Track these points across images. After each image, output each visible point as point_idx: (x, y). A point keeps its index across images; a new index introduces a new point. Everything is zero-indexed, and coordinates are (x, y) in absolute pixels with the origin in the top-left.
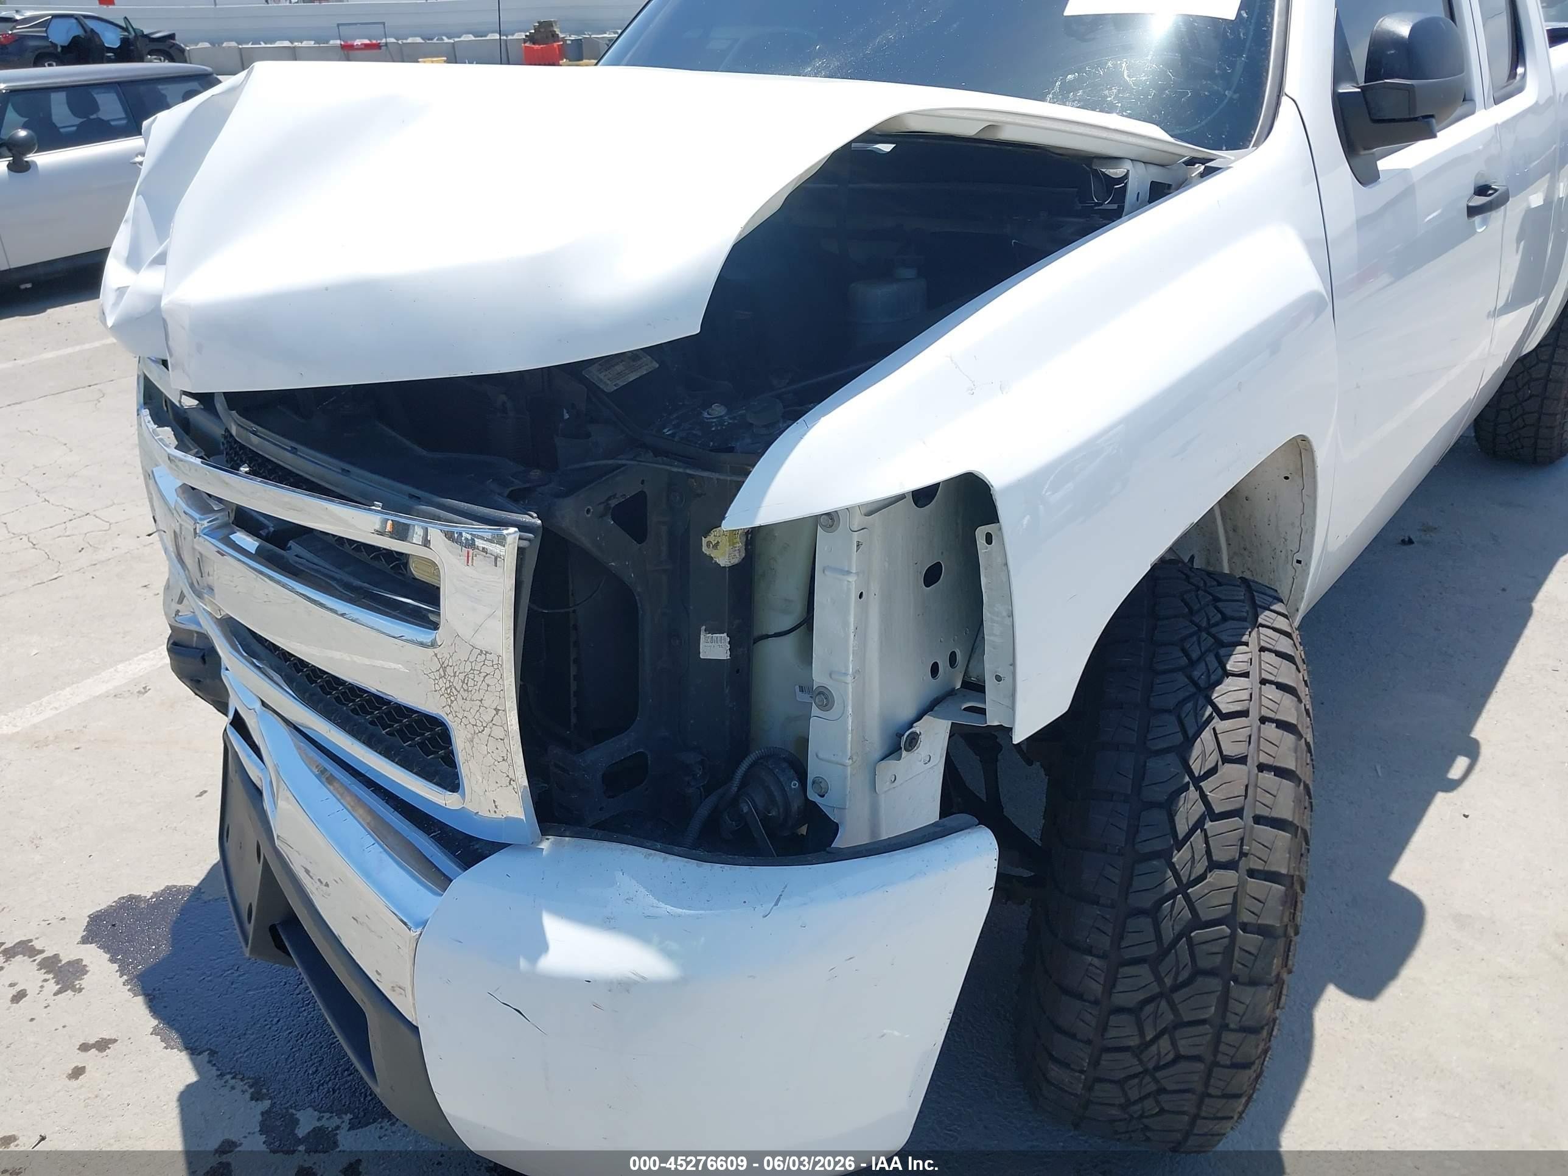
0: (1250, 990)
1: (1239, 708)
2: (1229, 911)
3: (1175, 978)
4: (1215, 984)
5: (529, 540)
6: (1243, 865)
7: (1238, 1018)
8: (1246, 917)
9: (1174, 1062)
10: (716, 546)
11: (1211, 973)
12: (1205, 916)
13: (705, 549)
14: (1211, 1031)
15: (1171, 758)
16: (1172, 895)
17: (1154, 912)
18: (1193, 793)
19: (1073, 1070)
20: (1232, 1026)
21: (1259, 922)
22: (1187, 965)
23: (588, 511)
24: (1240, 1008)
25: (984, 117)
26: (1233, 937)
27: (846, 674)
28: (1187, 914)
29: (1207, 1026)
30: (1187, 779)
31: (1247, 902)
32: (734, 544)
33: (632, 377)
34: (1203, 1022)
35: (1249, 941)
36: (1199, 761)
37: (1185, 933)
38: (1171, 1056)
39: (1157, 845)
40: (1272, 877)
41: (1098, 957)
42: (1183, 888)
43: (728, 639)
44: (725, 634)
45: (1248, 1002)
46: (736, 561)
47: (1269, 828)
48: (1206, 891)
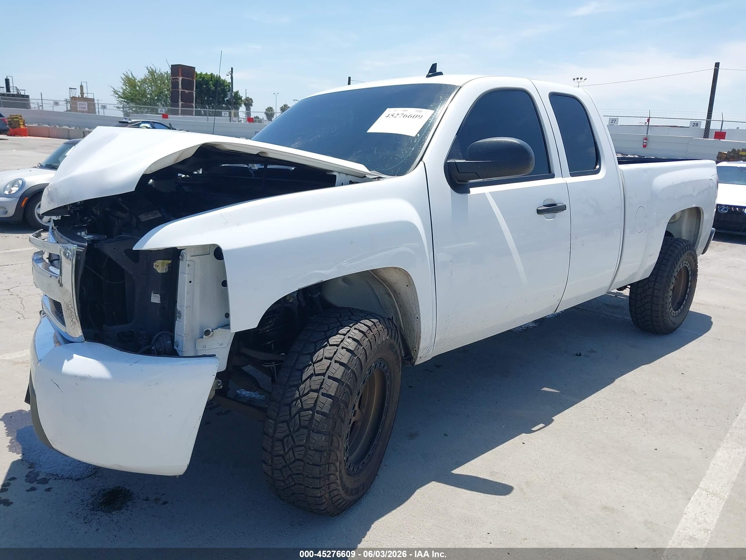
0: (317, 435)
1: (335, 343)
2: (313, 406)
3: (294, 429)
4: (305, 431)
5: (83, 250)
6: (322, 391)
7: (313, 445)
8: (318, 409)
9: (294, 462)
10: (158, 266)
11: (305, 427)
12: (305, 407)
13: (154, 267)
14: (304, 449)
15: (309, 356)
16: (297, 399)
17: (290, 405)
18: (311, 367)
19: (268, 465)
20: (312, 448)
21: (322, 411)
22: (297, 424)
23: (115, 249)
24: (313, 441)
25: (259, 149)
26: (313, 415)
27: (184, 306)
28: (300, 406)
29: (303, 447)
30: (311, 362)
31: (319, 403)
32: (163, 266)
33: (152, 218)
34: (302, 446)
35: (318, 417)
36: (316, 358)
37: (298, 412)
38: (293, 459)
39: (296, 383)
40: (329, 396)
41: (273, 420)
42: (301, 397)
43: (160, 296)
44: (159, 295)
45: (316, 439)
46: (164, 272)
47: (332, 380)
48: (307, 399)
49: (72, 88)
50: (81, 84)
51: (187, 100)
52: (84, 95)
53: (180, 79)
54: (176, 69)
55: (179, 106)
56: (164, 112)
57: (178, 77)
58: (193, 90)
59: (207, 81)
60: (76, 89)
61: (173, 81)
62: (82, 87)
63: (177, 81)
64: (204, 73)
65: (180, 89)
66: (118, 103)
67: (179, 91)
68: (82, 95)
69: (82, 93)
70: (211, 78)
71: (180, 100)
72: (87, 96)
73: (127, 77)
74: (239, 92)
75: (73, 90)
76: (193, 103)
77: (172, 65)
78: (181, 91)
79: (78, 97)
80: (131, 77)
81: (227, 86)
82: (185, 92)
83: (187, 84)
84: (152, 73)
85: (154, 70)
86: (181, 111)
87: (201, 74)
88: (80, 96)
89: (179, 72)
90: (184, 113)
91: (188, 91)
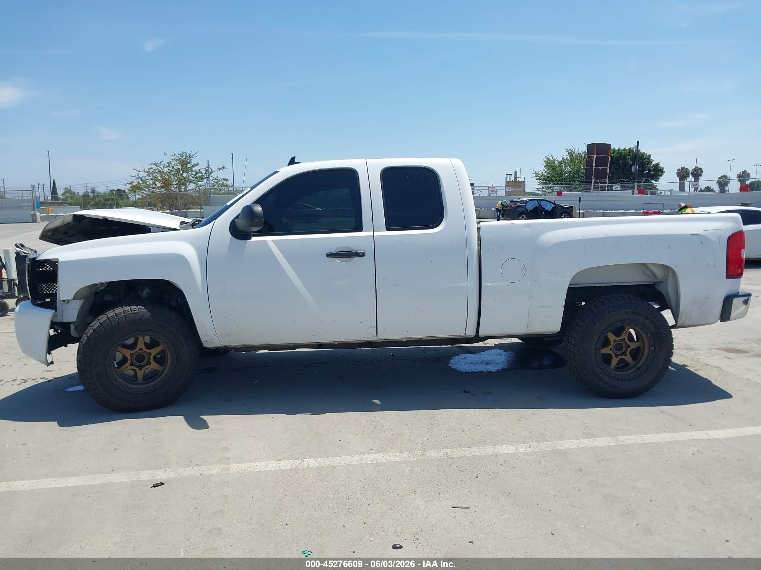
49: (508, 174)
50: (516, 170)
51: (600, 176)
52: (517, 179)
53: (595, 156)
54: (592, 148)
55: (592, 183)
56: (558, 190)
57: (593, 155)
58: (607, 166)
59: (624, 156)
60: (511, 174)
61: (588, 159)
62: (516, 172)
63: (592, 159)
64: (622, 148)
65: (594, 166)
66: (538, 184)
67: (593, 168)
68: (515, 180)
69: (516, 178)
70: (630, 152)
71: (593, 177)
72: (519, 180)
73: (548, 159)
74: (660, 164)
75: (509, 175)
76: (606, 179)
77: (588, 145)
78: (595, 168)
79: (512, 181)
80: (551, 159)
81: (646, 158)
82: (599, 168)
83: (601, 161)
84: (571, 153)
85: (573, 151)
86: (593, 188)
87: (619, 150)
88: (514, 181)
89: (594, 150)
90: (595, 189)
91: (602, 168)
